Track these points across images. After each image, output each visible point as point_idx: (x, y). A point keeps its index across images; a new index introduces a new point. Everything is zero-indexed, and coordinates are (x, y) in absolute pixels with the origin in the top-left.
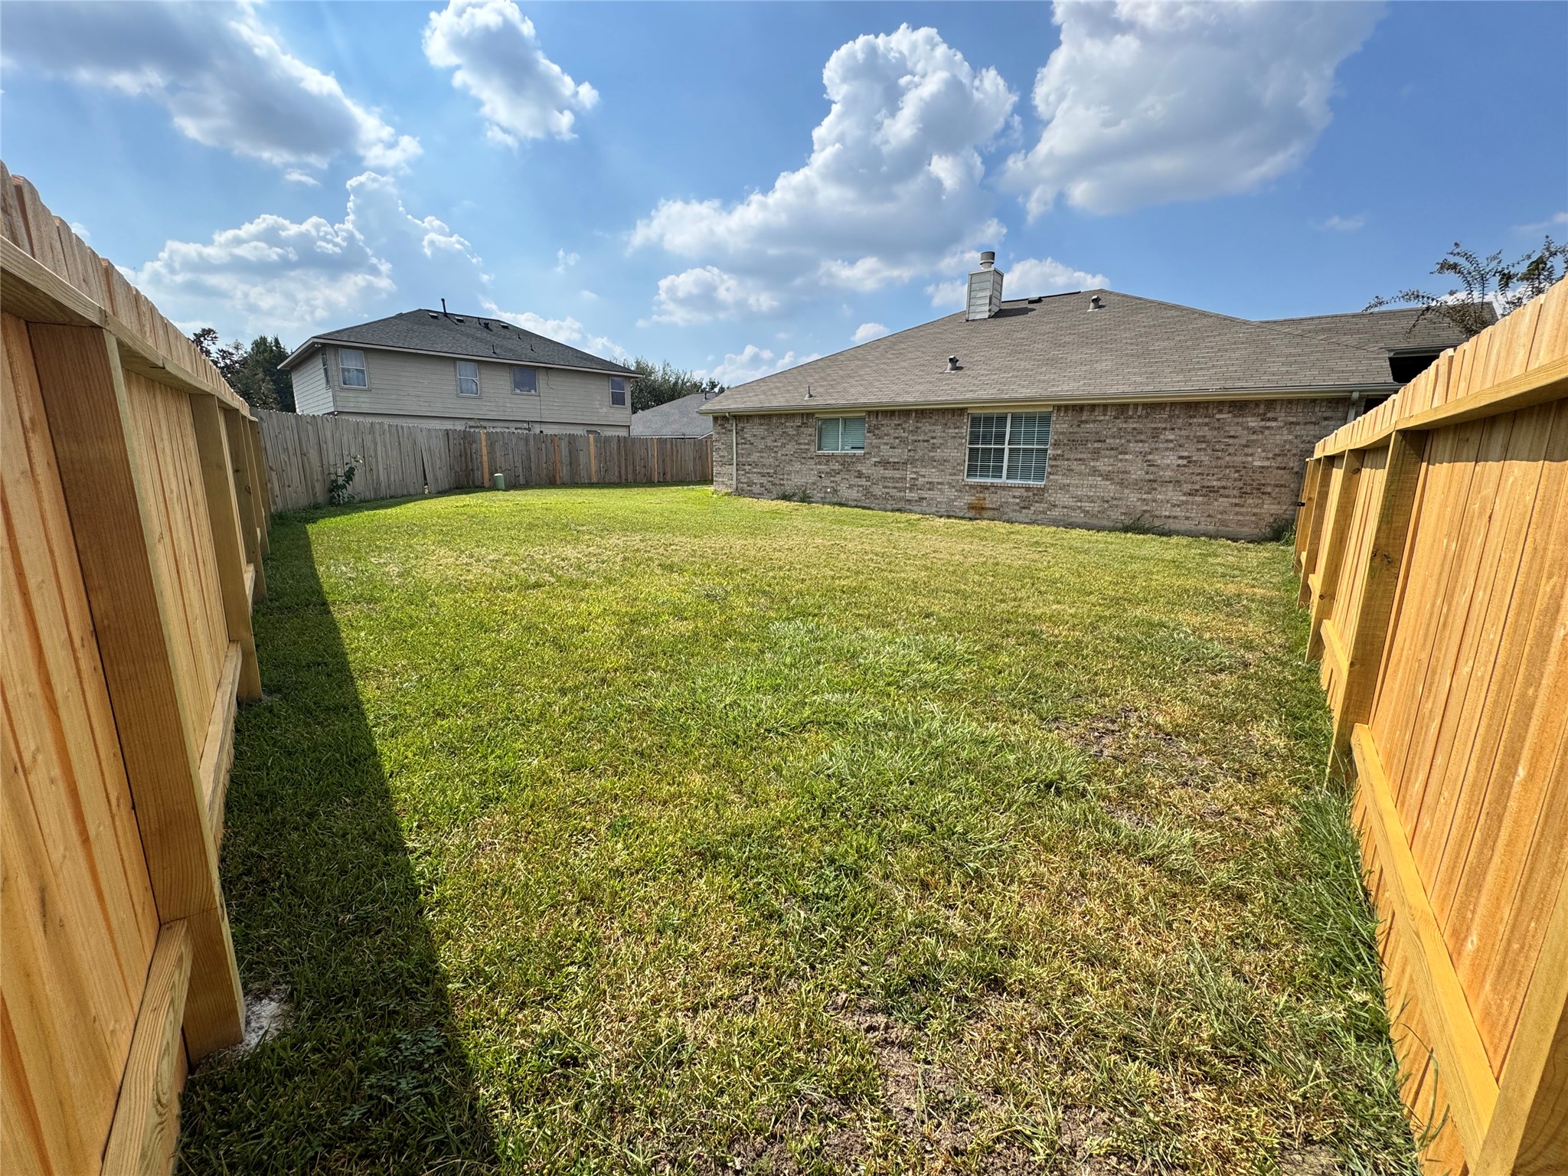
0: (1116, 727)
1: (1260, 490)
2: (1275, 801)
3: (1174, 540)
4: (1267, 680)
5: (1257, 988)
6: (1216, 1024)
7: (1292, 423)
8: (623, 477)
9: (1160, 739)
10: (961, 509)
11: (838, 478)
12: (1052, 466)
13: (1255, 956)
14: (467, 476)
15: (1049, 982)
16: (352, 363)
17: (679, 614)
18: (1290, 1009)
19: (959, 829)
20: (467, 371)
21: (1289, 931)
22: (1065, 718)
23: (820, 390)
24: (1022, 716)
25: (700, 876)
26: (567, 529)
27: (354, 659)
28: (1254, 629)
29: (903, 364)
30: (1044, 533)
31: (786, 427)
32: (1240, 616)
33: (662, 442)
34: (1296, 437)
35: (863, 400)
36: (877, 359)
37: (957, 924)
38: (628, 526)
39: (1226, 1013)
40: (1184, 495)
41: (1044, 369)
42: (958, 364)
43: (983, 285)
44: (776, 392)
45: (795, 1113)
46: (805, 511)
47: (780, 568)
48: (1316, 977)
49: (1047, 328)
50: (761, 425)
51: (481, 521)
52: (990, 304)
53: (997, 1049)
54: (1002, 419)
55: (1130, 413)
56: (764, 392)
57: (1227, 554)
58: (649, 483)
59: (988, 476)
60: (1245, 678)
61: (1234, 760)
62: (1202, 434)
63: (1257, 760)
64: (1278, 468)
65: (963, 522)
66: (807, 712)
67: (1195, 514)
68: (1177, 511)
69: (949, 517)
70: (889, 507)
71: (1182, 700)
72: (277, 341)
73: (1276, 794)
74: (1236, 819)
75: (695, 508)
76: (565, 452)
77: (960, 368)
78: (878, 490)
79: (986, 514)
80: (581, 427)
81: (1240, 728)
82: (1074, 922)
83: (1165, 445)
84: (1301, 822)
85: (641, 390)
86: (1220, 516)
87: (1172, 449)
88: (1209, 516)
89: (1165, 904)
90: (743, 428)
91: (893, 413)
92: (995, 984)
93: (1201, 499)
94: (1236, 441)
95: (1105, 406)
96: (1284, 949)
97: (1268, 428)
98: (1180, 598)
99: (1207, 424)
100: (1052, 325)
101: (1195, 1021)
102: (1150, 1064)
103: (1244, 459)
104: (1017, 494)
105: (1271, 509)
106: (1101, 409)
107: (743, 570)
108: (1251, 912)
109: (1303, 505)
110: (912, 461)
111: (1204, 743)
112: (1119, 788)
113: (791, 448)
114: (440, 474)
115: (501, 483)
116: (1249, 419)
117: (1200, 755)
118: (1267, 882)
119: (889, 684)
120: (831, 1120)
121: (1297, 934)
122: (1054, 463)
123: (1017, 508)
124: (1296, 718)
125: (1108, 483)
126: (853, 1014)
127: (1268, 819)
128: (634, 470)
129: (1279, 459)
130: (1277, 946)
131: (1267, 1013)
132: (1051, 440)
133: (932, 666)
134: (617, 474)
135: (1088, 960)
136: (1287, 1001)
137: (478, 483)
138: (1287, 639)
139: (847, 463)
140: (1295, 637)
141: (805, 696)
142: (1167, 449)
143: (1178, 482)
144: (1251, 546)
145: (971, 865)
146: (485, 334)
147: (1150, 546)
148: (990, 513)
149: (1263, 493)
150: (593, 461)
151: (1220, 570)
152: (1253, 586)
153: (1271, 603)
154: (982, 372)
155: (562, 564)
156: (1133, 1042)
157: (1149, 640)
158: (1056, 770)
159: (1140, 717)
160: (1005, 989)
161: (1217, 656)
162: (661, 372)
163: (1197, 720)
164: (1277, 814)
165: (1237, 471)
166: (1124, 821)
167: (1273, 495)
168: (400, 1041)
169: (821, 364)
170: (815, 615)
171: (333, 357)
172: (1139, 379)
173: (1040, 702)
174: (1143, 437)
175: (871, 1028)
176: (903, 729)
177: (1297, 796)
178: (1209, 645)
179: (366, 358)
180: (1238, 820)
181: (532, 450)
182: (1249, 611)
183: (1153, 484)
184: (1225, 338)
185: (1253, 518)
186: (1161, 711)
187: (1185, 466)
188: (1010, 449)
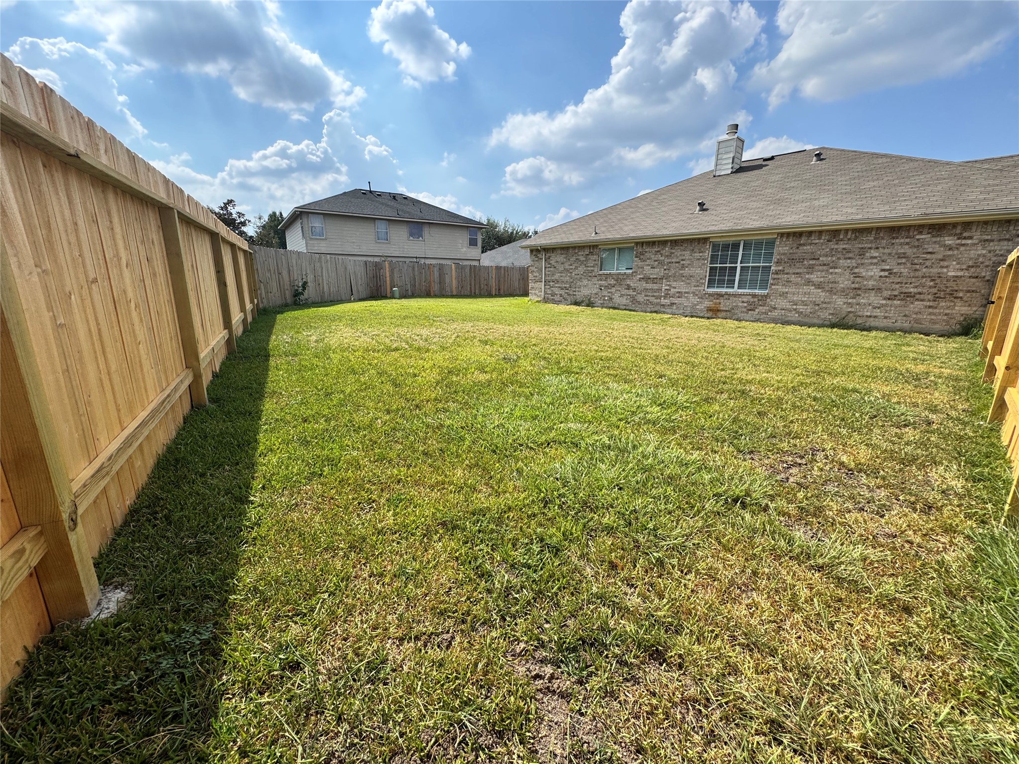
0: (804, 461)
1: (953, 295)
2: (949, 530)
3: (874, 333)
4: (949, 435)
5: (917, 695)
6: (868, 724)
7: (987, 240)
8: (473, 291)
9: (843, 473)
10: (701, 311)
11: (613, 290)
12: (774, 279)
13: (916, 663)
14: (377, 290)
15: (706, 660)
16: (317, 223)
17: (482, 370)
18: (951, 721)
19: (651, 526)
20: (382, 227)
21: (956, 646)
22: (759, 452)
23: (603, 229)
24: (723, 448)
25: (440, 540)
26: (428, 319)
27: (270, 386)
28: (940, 397)
29: (664, 209)
30: (766, 328)
31: (579, 255)
32: (927, 388)
33: (498, 268)
34: (990, 252)
35: (632, 235)
36: (645, 206)
37: (633, 601)
38: (465, 318)
39: (880, 715)
40: (885, 299)
41: (772, 207)
42: (704, 207)
43: (728, 149)
44: (573, 232)
45: (454, 739)
46: (589, 312)
47: (561, 344)
48: (983, 694)
49: (777, 178)
50: (562, 254)
51: (376, 314)
52: (733, 163)
53: (647, 713)
54: (736, 246)
55: (841, 237)
56: (565, 232)
57: (918, 344)
58: (490, 295)
59: (723, 287)
60: (928, 432)
61: (910, 494)
62: (902, 251)
63: (933, 496)
64: (970, 277)
65: (703, 320)
66: (553, 434)
67: (895, 313)
68: (877, 312)
69: (692, 316)
70: (649, 310)
71: (866, 445)
72: (281, 214)
73: (951, 525)
74: (908, 542)
75: (515, 310)
76: (436, 274)
77: (706, 210)
78: (641, 298)
79: (720, 315)
80: (450, 261)
81: (919, 469)
82: (740, 611)
83: (870, 261)
84: (975, 550)
85: (490, 237)
86: (914, 316)
87: (875, 264)
88: (905, 316)
89: (829, 607)
90: (550, 257)
91: (654, 243)
92: (657, 655)
93: (899, 302)
94: (933, 256)
95: (821, 232)
96: (950, 662)
97: (963, 245)
98: (874, 373)
99: (907, 244)
100: (781, 176)
101: (846, 717)
102: (795, 751)
103: (940, 270)
104: (745, 300)
105: (961, 310)
106: (817, 234)
107: (534, 345)
108: (916, 623)
109: (993, 303)
110: (667, 277)
111: (884, 478)
112: (799, 507)
113: (581, 269)
114: (360, 288)
115: (397, 295)
116: (946, 238)
117: (878, 488)
118: (935, 599)
119: (620, 420)
120: (483, 750)
121: (964, 650)
122: (776, 276)
123: (745, 310)
124: (974, 465)
125: (820, 290)
126: (527, 662)
127: (941, 545)
128: (480, 287)
129: (972, 270)
130: (941, 658)
131: (926, 722)
132: (774, 259)
133: (656, 409)
134: (469, 289)
135: (748, 645)
136: (949, 714)
137: (383, 294)
138: (970, 406)
139: (620, 279)
140: (978, 404)
141: (555, 424)
142: (871, 264)
143: (880, 289)
144: (940, 339)
145: (655, 554)
146: (393, 203)
147: (853, 337)
148: (723, 314)
149: (955, 298)
150: (454, 281)
151: (911, 355)
152: (941, 367)
153: (957, 379)
154: (722, 212)
155: (417, 338)
156: (780, 726)
157: (842, 401)
158: (743, 488)
159: (827, 455)
160: (665, 661)
161: (903, 414)
162: (503, 226)
163: (878, 461)
164: (951, 542)
165: (933, 280)
166: (799, 534)
167: (965, 299)
168: (184, 631)
169: (605, 211)
170: (577, 373)
171: (306, 220)
172: (849, 210)
173: (739, 439)
174: (851, 255)
175: (538, 677)
176: (623, 451)
177: (971, 528)
178: (897, 406)
179: (324, 220)
180: (911, 543)
181: (416, 273)
182: (936, 384)
183: (857, 291)
184: (928, 176)
185: (945, 318)
186: (846, 453)
187: (886, 277)
188: (742, 267)
